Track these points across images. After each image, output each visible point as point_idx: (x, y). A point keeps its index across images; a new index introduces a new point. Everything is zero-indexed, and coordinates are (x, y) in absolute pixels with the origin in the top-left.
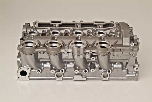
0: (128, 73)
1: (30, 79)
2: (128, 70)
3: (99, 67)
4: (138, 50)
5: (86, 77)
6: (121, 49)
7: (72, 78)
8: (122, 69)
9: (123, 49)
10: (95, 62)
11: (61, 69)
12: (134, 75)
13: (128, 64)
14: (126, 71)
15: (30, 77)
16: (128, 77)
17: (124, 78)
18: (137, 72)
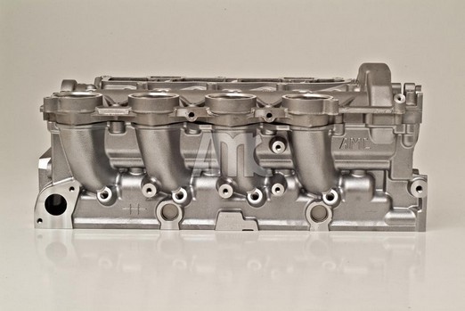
0: (391, 209)
1: (74, 226)
2: (390, 199)
3: (297, 185)
4: (419, 120)
5: (256, 220)
6: (364, 115)
7: (211, 222)
8: (371, 193)
9: (373, 115)
10: (286, 171)
11: (175, 189)
12: (413, 215)
13: (390, 177)
14: (385, 200)
15: (77, 221)
16: (392, 219)
17: (379, 224)
18: (420, 199)
